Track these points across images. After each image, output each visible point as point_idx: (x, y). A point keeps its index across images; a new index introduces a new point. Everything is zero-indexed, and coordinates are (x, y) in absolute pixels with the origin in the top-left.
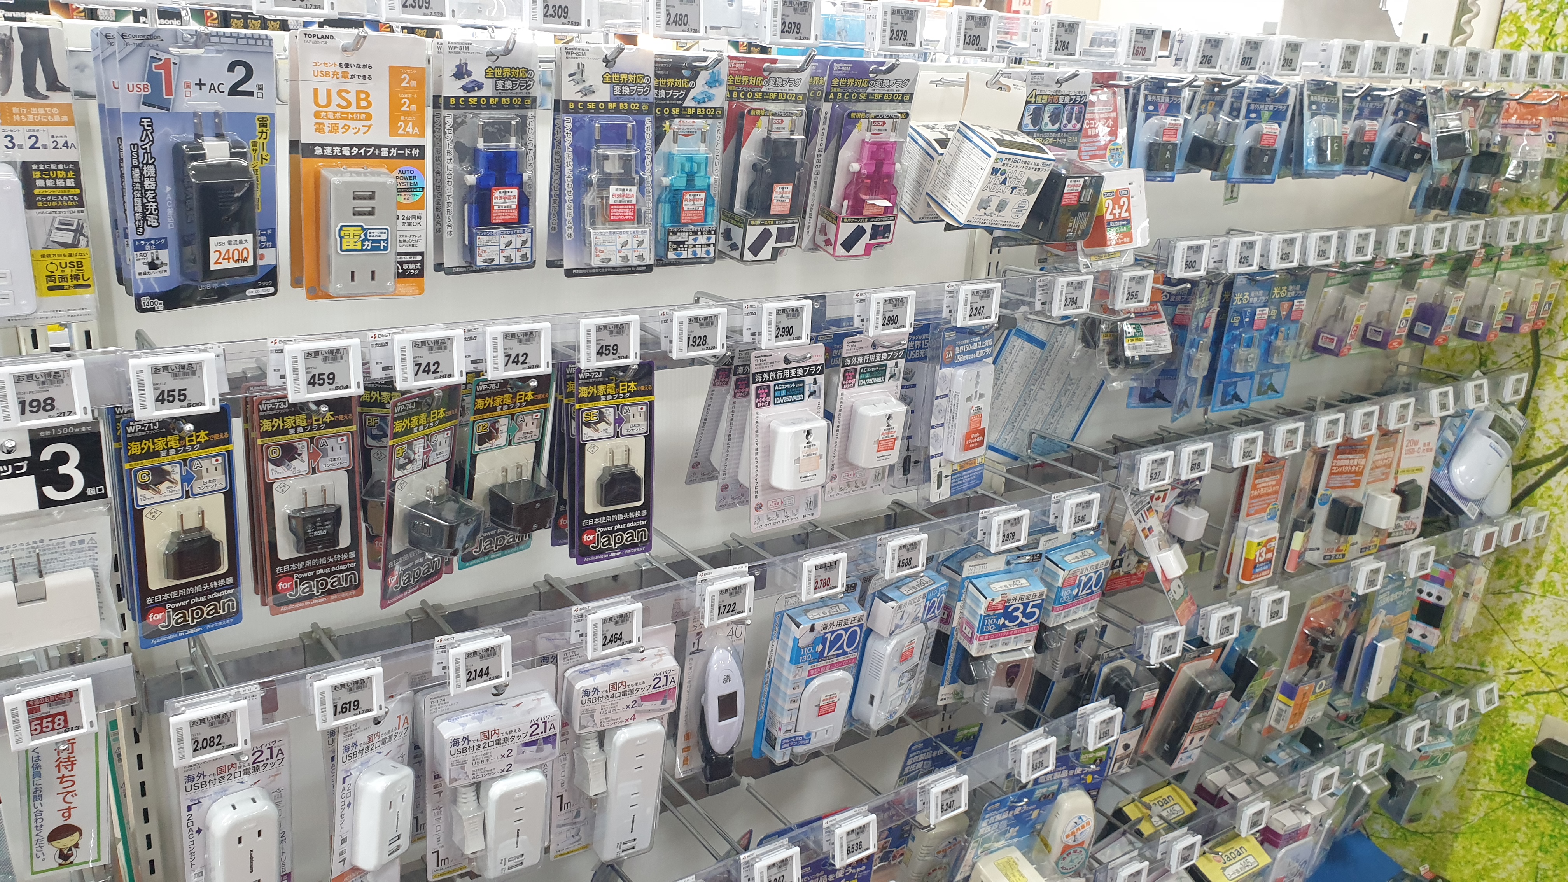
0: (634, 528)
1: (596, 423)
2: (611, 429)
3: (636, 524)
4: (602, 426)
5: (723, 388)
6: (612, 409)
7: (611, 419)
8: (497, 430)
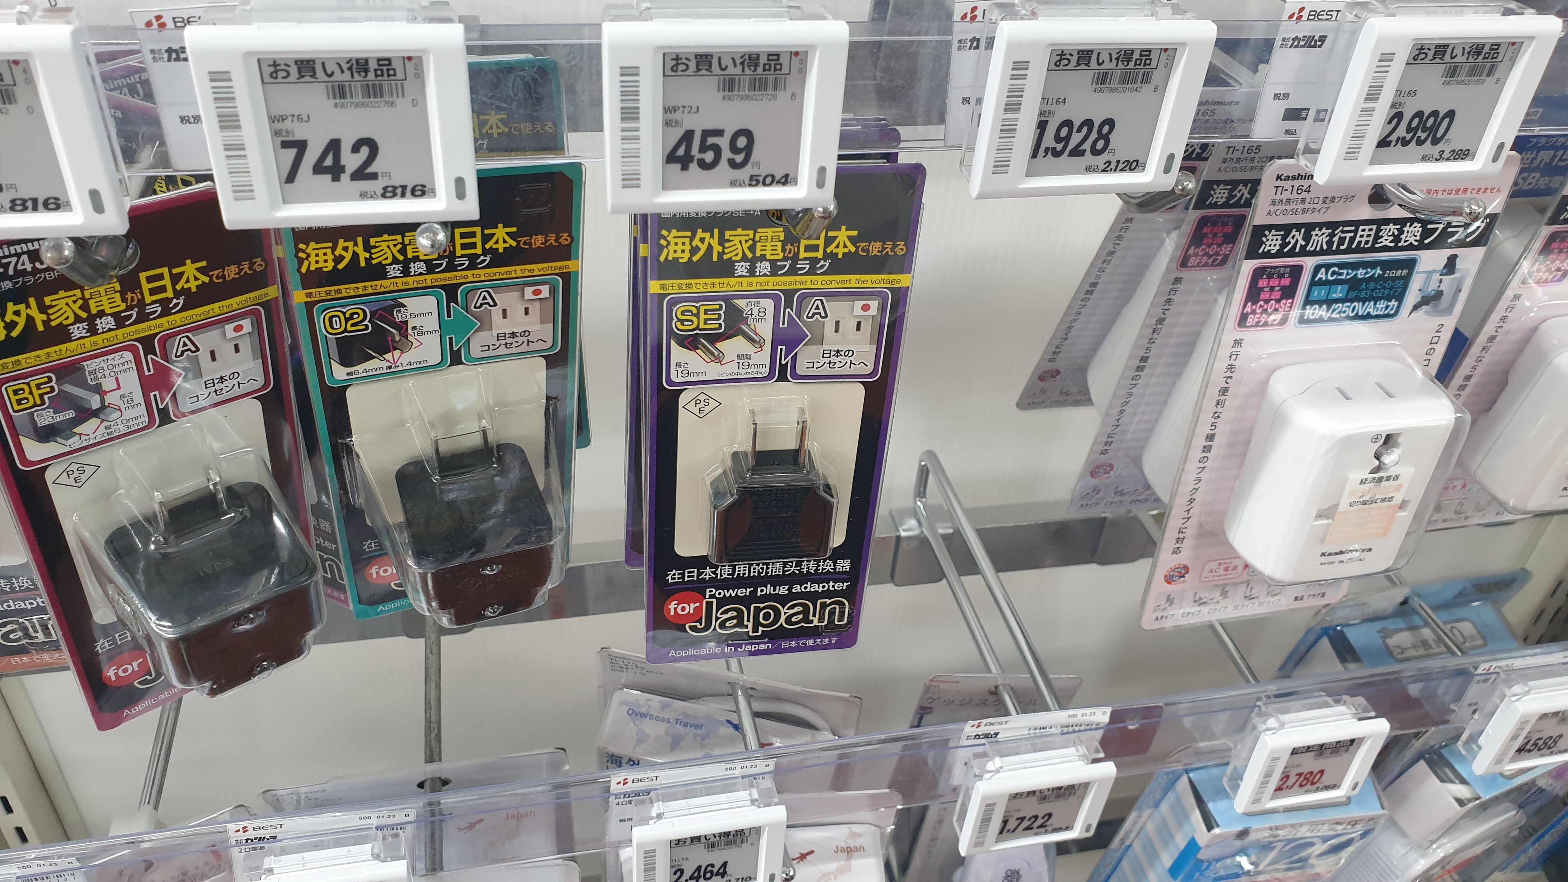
0: (813, 597)
1: (714, 339)
2: (764, 356)
3: (816, 588)
4: (732, 347)
5: (1210, 277)
6: (768, 304)
7: (765, 329)
8: (402, 327)
